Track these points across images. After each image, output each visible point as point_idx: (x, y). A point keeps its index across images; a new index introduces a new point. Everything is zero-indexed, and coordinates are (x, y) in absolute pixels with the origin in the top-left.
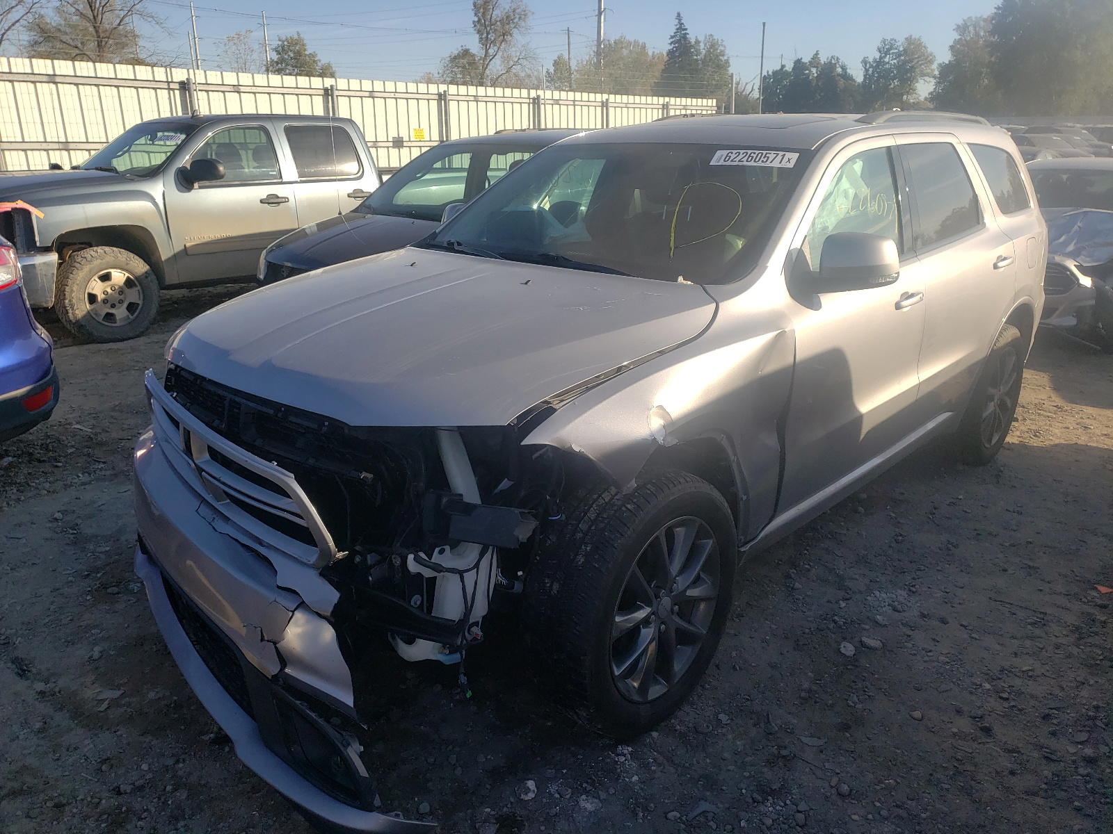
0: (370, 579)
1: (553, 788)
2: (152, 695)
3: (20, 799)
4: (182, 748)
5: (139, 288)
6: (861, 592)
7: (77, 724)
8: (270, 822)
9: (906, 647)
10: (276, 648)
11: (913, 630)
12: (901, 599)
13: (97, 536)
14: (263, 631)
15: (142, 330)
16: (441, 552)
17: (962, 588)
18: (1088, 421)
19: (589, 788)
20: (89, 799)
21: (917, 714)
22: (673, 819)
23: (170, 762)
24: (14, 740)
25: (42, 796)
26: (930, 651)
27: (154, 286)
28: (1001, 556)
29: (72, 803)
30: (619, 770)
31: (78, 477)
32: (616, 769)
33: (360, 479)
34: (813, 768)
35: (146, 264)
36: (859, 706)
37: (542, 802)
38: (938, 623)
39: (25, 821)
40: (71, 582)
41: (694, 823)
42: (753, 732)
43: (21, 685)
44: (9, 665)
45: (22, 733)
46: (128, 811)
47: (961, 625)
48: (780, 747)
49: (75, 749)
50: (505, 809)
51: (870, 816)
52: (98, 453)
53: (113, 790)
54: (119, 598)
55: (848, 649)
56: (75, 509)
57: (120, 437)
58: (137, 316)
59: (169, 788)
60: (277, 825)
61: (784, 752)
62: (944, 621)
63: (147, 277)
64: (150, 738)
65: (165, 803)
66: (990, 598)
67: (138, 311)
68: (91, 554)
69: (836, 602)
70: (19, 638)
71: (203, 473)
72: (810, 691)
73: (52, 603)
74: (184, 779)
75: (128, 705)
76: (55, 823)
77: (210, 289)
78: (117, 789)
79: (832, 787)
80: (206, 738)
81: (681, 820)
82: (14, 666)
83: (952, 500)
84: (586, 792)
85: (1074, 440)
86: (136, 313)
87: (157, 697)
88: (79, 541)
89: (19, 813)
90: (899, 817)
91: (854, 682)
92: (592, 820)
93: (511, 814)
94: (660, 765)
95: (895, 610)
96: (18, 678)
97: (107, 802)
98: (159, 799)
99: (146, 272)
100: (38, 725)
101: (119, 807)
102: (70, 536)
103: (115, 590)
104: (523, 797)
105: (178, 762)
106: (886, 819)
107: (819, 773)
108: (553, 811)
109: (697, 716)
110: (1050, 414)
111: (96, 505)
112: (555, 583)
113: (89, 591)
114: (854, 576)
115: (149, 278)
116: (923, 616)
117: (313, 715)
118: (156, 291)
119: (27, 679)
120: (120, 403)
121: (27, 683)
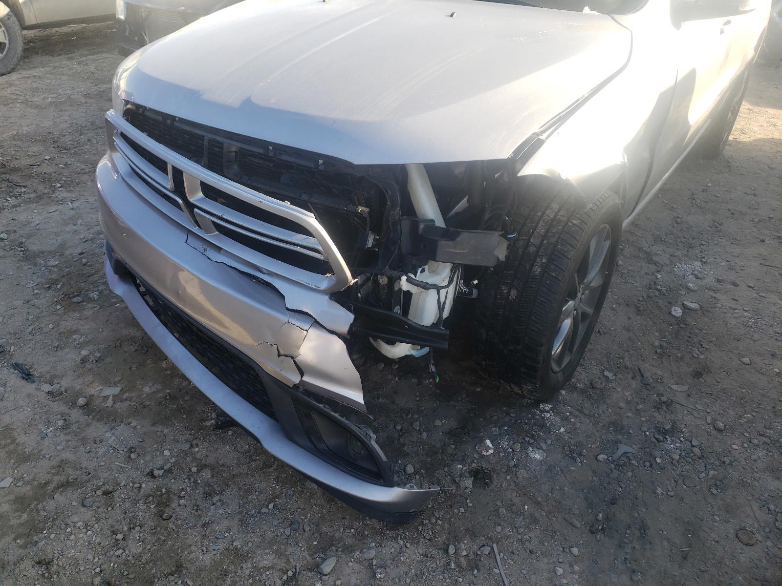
0: (359, 295)
1: (504, 444)
2: (147, 389)
3: (70, 490)
4: (191, 434)
5: (3, 29)
6: (667, 265)
7: (93, 419)
8: (291, 493)
9: (716, 307)
10: (294, 361)
11: (716, 293)
12: (698, 268)
13: (43, 252)
14: (279, 348)
15: (12, 67)
16: (423, 271)
17: (738, 257)
18: (774, 120)
19: (532, 441)
20: (131, 485)
21: (746, 360)
22: (603, 460)
23: (186, 447)
24: (44, 438)
25: (90, 486)
26: (736, 309)
27: (17, 27)
28: (755, 230)
29: (117, 489)
30: (548, 425)
31: (8, 200)
32: (546, 424)
33: (358, 213)
34: (689, 410)
35: (6, 7)
36: (702, 357)
37: (500, 456)
38: (732, 286)
39: (82, 510)
40: (37, 294)
41: (621, 462)
42: (634, 384)
43: (30, 388)
44: (12, 370)
45: (49, 431)
46: (168, 492)
47: (749, 287)
48: (659, 395)
49: (101, 441)
50: (474, 465)
51: (745, 445)
52: (15, 178)
53: (148, 474)
54: (85, 306)
55: (677, 312)
56: (15, 229)
57: (30, 163)
58: (6, 55)
59: (194, 469)
60: (296, 495)
61: (664, 399)
62: (736, 285)
63: (9, 19)
64: (161, 427)
65: (195, 482)
66: (761, 264)
67: (6, 50)
68: (44, 268)
69: (653, 274)
70: (12, 347)
71: (196, 210)
72: (661, 347)
73: (28, 314)
74: (203, 461)
75: (130, 399)
76: (110, 509)
77: (57, 29)
78: (150, 474)
79: (708, 424)
80: (208, 423)
81: (609, 460)
82: (16, 371)
83: (703, 188)
84: (531, 445)
85: (770, 136)
86: (5, 52)
87: (152, 391)
88: (29, 257)
89: (74, 503)
90: (765, 443)
91: (690, 337)
92: (544, 467)
93: (479, 468)
94: (576, 417)
95: (697, 278)
96: (24, 382)
97: (148, 486)
98: (190, 479)
99: (8, 14)
100: (60, 423)
101: (159, 489)
102: (18, 253)
103: (79, 299)
104: (484, 453)
105: (192, 446)
106: (757, 446)
107: (695, 413)
108: (512, 463)
109: (588, 375)
110: (746, 116)
111: (33, 225)
112: (512, 290)
113: (56, 301)
114: (658, 253)
115: (11, 20)
116: (719, 281)
117: (336, 415)
118: (19, 31)
119: (33, 382)
120: (18, 133)
121: (34, 386)
